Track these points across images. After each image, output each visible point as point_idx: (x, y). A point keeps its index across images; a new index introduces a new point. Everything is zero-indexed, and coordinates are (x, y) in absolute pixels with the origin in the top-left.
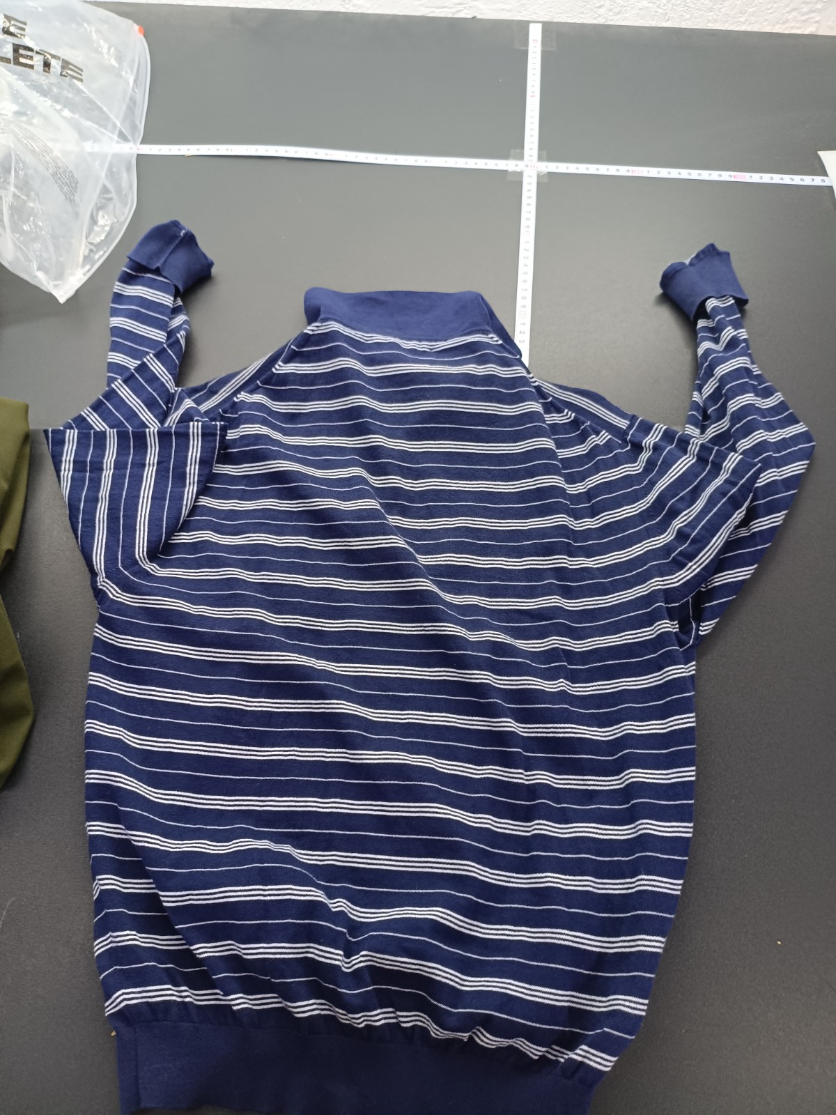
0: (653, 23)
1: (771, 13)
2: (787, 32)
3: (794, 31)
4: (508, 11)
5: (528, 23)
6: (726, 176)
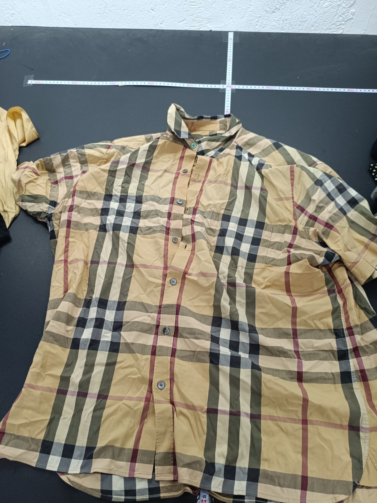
1: (324, 26)
2: (331, 33)
3: (334, 33)
4: (220, 28)
5: (228, 32)
6: (306, 89)
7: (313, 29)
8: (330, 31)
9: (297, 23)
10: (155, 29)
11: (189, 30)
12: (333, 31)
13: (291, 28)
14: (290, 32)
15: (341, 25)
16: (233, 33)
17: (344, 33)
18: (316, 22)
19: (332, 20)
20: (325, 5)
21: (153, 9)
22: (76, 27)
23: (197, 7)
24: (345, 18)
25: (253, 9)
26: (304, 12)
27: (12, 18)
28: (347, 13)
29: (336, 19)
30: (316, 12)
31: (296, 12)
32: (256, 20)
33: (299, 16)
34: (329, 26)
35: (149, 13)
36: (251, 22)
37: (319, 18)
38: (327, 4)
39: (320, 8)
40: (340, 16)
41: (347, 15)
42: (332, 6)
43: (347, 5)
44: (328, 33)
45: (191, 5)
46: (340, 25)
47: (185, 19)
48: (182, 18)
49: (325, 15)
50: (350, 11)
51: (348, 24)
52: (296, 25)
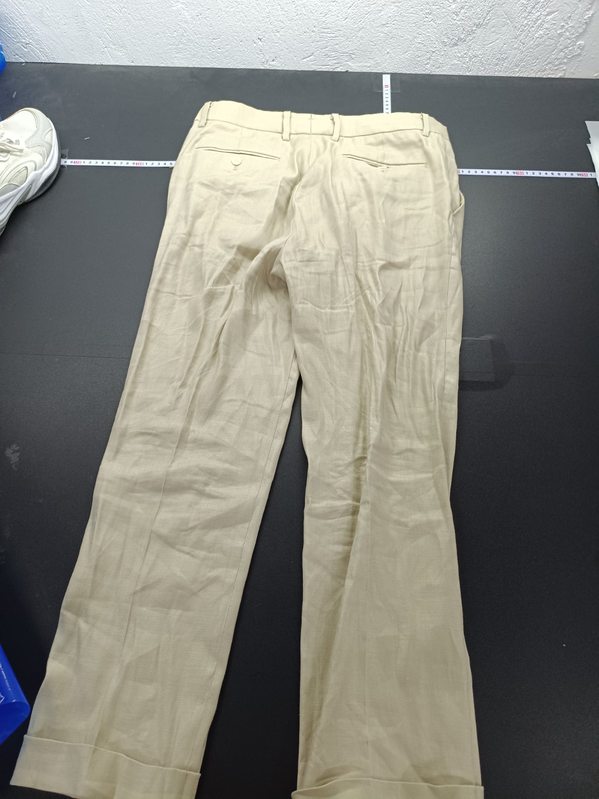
0: (461, 73)
1: (535, 66)
2: (545, 77)
3: (549, 76)
4: (369, 67)
5: (382, 74)
6: (511, 173)
7: (517, 70)
8: (543, 73)
9: (492, 61)
10: (262, 68)
11: (318, 70)
12: (548, 74)
13: (483, 69)
14: (480, 74)
15: (562, 64)
16: (389, 76)
17: (566, 77)
18: (522, 60)
19: (549, 57)
20: (539, 33)
21: (260, 37)
22: (133, 64)
23: (333, 35)
24: (568, 53)
25: (423, 39)
26: (505, 44)
27: (26, 50)
28: (571, 46)
29: (553, 55)
30: (524, 44)
31: (490, 45)
32: (428, 55)
33: (495, 52)
34: (543, 66)
35: (255, 45)
36: (418, 59)
37: (527, 54)
38: (541, 32)
39: (530, 39)
40: (561, 50)
41: (572, 50)
42: (549, 35)
43: (573, 34)
44: (541, 76)
45: (322, 33)
46: (560, 64)
47: (313, 53)
48: (307, 52)
49: (537, 49)
50: (577, 44)
51: (572, 63)
52: (490, 65)
